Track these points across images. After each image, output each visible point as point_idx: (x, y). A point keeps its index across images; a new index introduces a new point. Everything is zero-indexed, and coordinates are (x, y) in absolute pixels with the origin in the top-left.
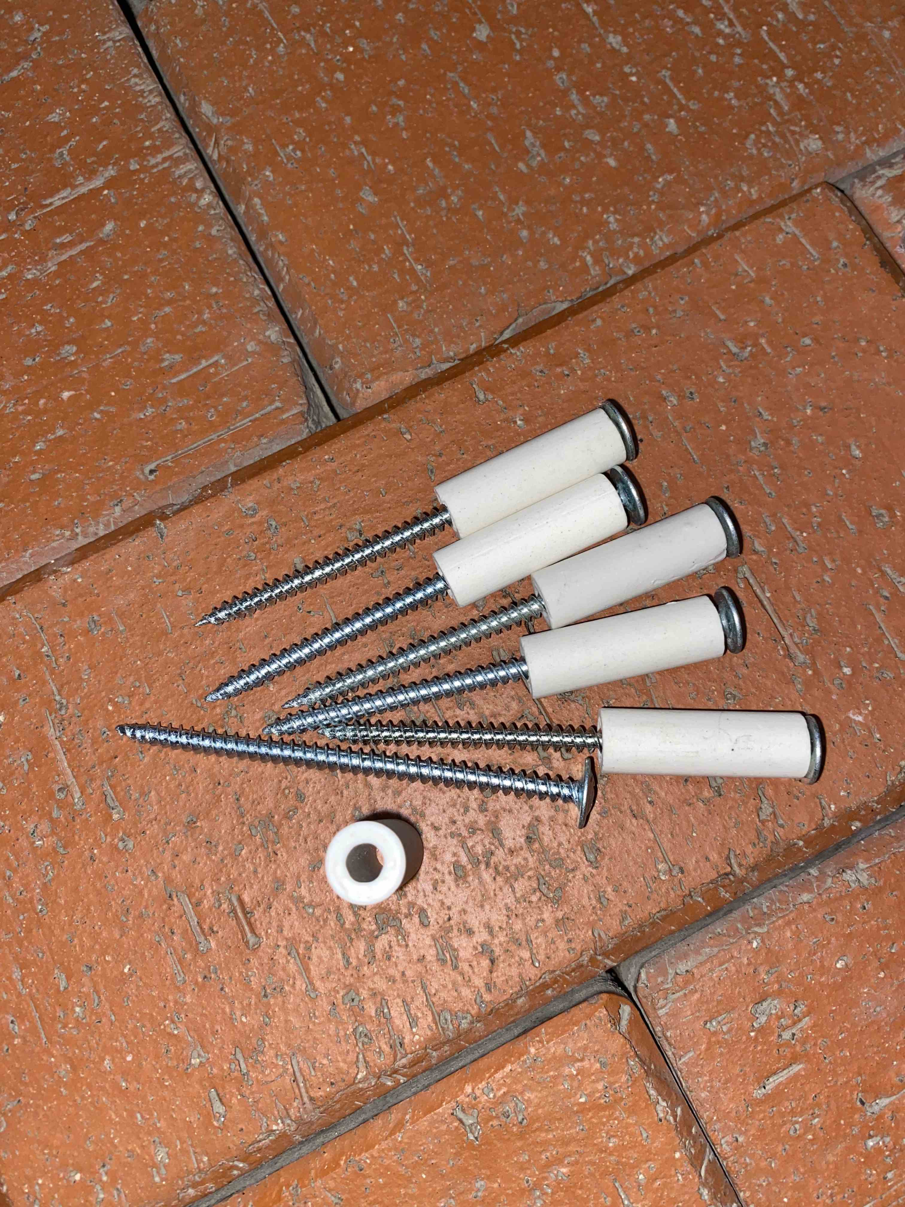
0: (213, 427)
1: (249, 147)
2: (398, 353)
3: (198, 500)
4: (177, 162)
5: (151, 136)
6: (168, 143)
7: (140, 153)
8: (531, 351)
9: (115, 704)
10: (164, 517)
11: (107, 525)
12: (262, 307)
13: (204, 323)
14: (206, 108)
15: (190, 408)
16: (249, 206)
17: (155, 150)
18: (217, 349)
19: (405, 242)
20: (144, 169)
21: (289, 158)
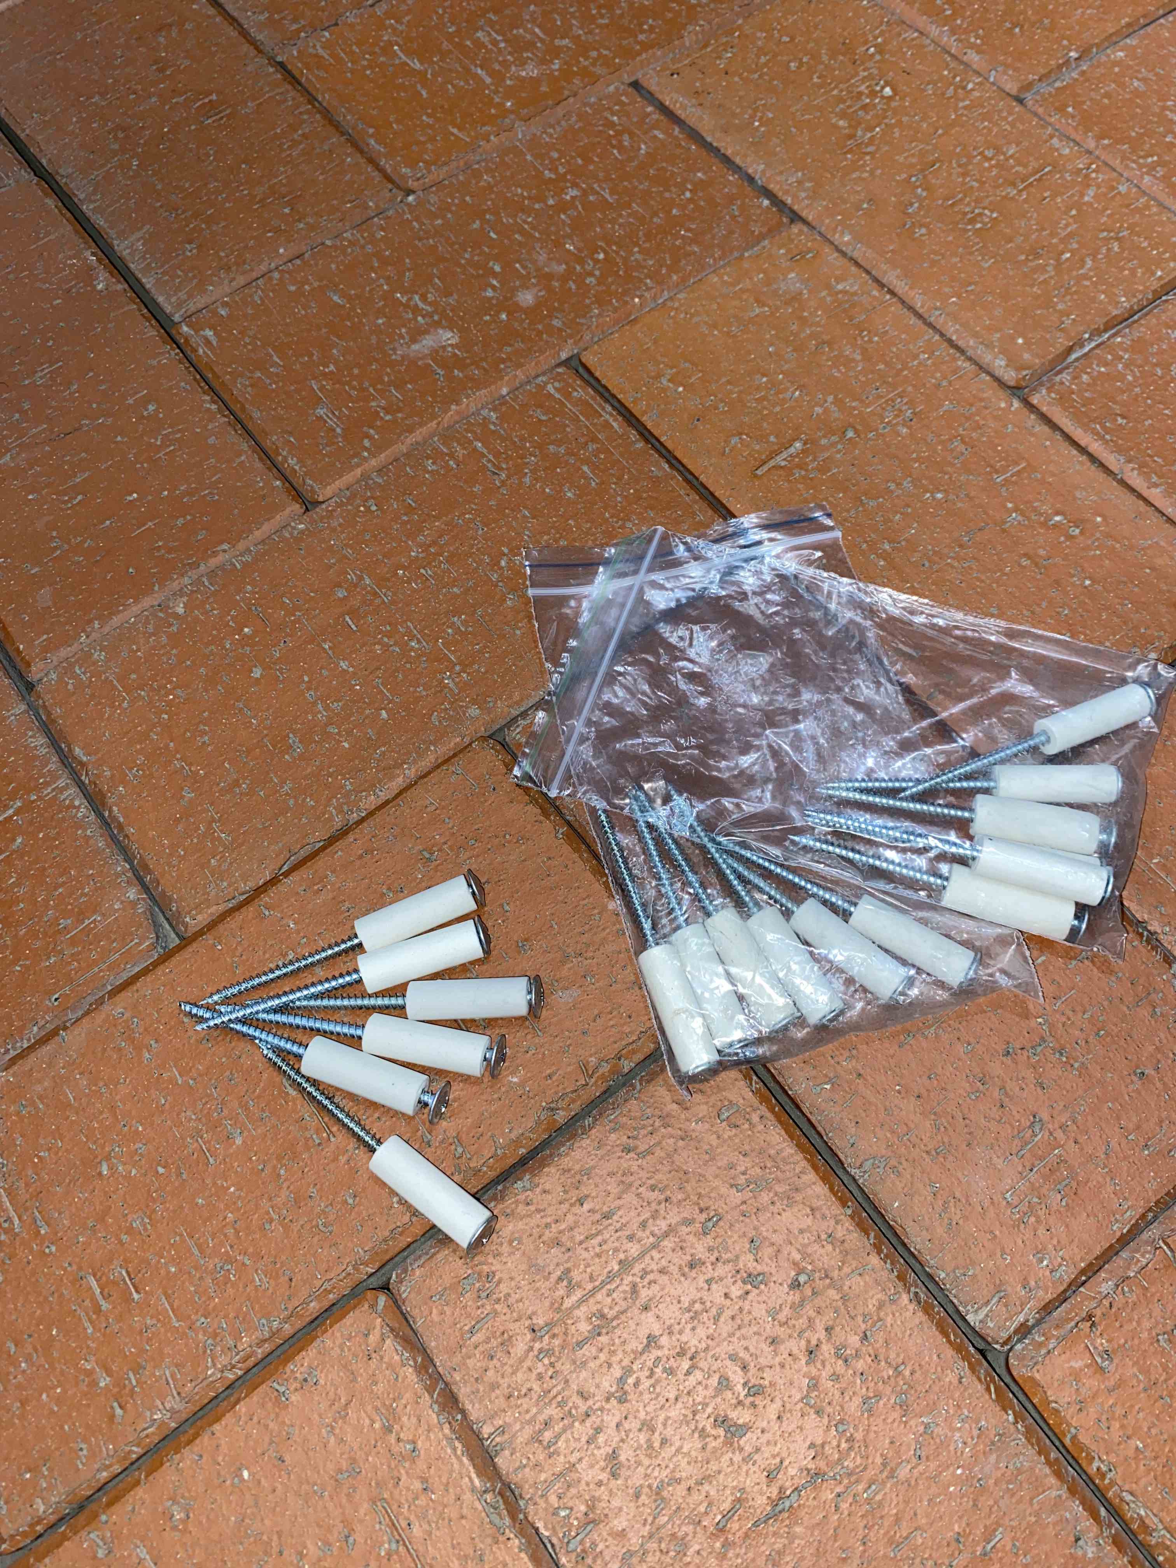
0: (95, 963)
1: (108, 774)
2: (213, 893)
3: (87, 1013)
4: (62, 790)
5: (43, 776)
6: (55, 778)
7: (38, 788)
8: (298, 878)
9: (39, 1158)
10: (65, 1028)
11: (29, 1040)
12: (124, 878)
13: (86, 895)
14: (77, 751)
15: (79, 953)
16: (111, 811)
17: (47, 784)
18: (94, 912)
19: (214, 820)
20: (40, 798)
21: (135, 776)
